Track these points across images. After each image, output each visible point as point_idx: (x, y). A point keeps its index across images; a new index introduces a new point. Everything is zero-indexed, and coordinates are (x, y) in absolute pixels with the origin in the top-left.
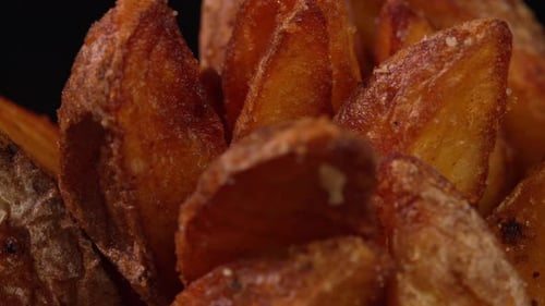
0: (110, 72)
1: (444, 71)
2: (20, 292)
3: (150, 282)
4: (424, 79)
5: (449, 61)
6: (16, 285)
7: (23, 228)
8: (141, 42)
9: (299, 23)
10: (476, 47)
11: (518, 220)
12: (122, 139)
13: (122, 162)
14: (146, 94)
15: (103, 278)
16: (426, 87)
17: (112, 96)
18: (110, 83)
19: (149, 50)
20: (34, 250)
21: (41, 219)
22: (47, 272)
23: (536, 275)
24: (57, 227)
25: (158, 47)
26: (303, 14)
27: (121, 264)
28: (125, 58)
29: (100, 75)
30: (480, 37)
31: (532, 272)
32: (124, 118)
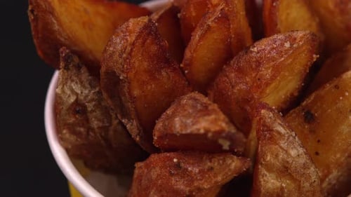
0: (124, 55)
1: (283, 59)
2: (82, 129)
3: (141, 138)
4: (273, 61)
5: (285, 54)
6: (80, 127)
7: (84, 104)
8: (140, 41)
9: (215, 22)
10: (299, 47)
11: (313, 112)
12: (129, 83)
13: (130, 93)
14: (142, 62)
15: (120, 128)
16: (274, 65)
17: (125, 66)
18: (125, 61)
19: (144, 43)
20: (89, 114)
21: (92, 100)
22: (95, 124)
23: (319, 141)
24: (100, 104)
25: (148, 41)
26: (218, 18)
27: (128, 126)
28: (132, 49)
29: (120, 56)
30: (301, 43)
31: (317, 140)
32: (131, 75)
